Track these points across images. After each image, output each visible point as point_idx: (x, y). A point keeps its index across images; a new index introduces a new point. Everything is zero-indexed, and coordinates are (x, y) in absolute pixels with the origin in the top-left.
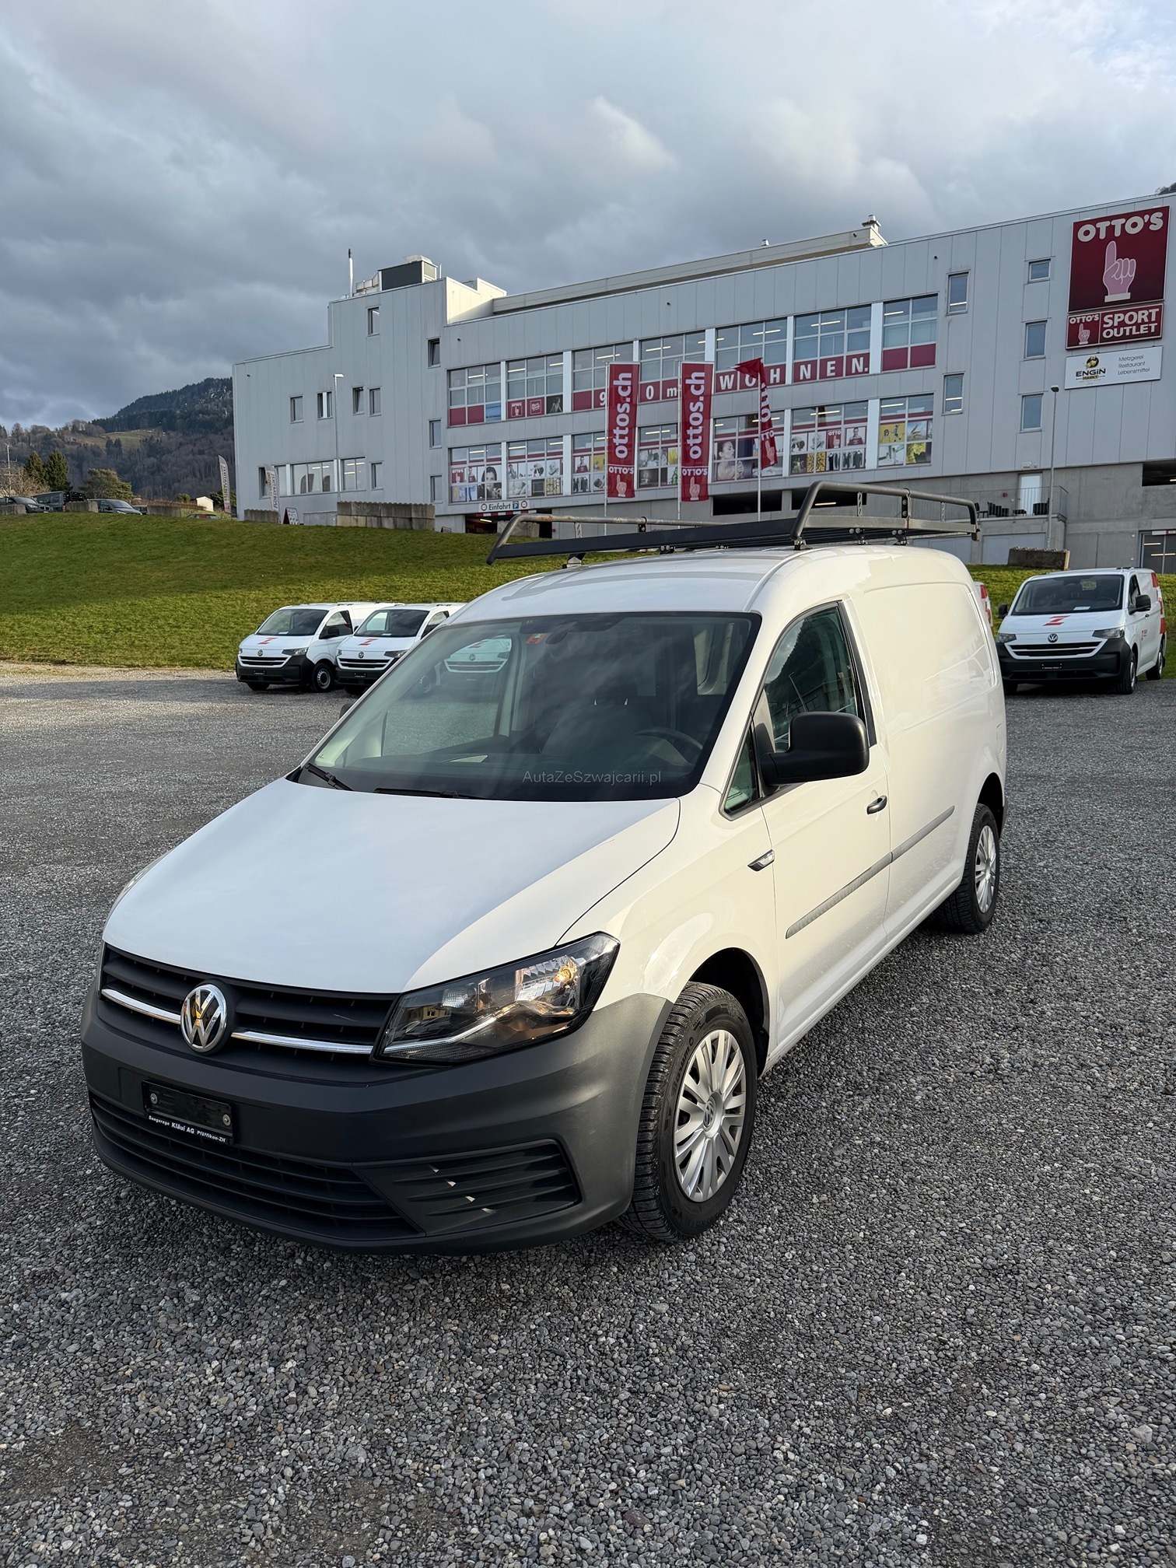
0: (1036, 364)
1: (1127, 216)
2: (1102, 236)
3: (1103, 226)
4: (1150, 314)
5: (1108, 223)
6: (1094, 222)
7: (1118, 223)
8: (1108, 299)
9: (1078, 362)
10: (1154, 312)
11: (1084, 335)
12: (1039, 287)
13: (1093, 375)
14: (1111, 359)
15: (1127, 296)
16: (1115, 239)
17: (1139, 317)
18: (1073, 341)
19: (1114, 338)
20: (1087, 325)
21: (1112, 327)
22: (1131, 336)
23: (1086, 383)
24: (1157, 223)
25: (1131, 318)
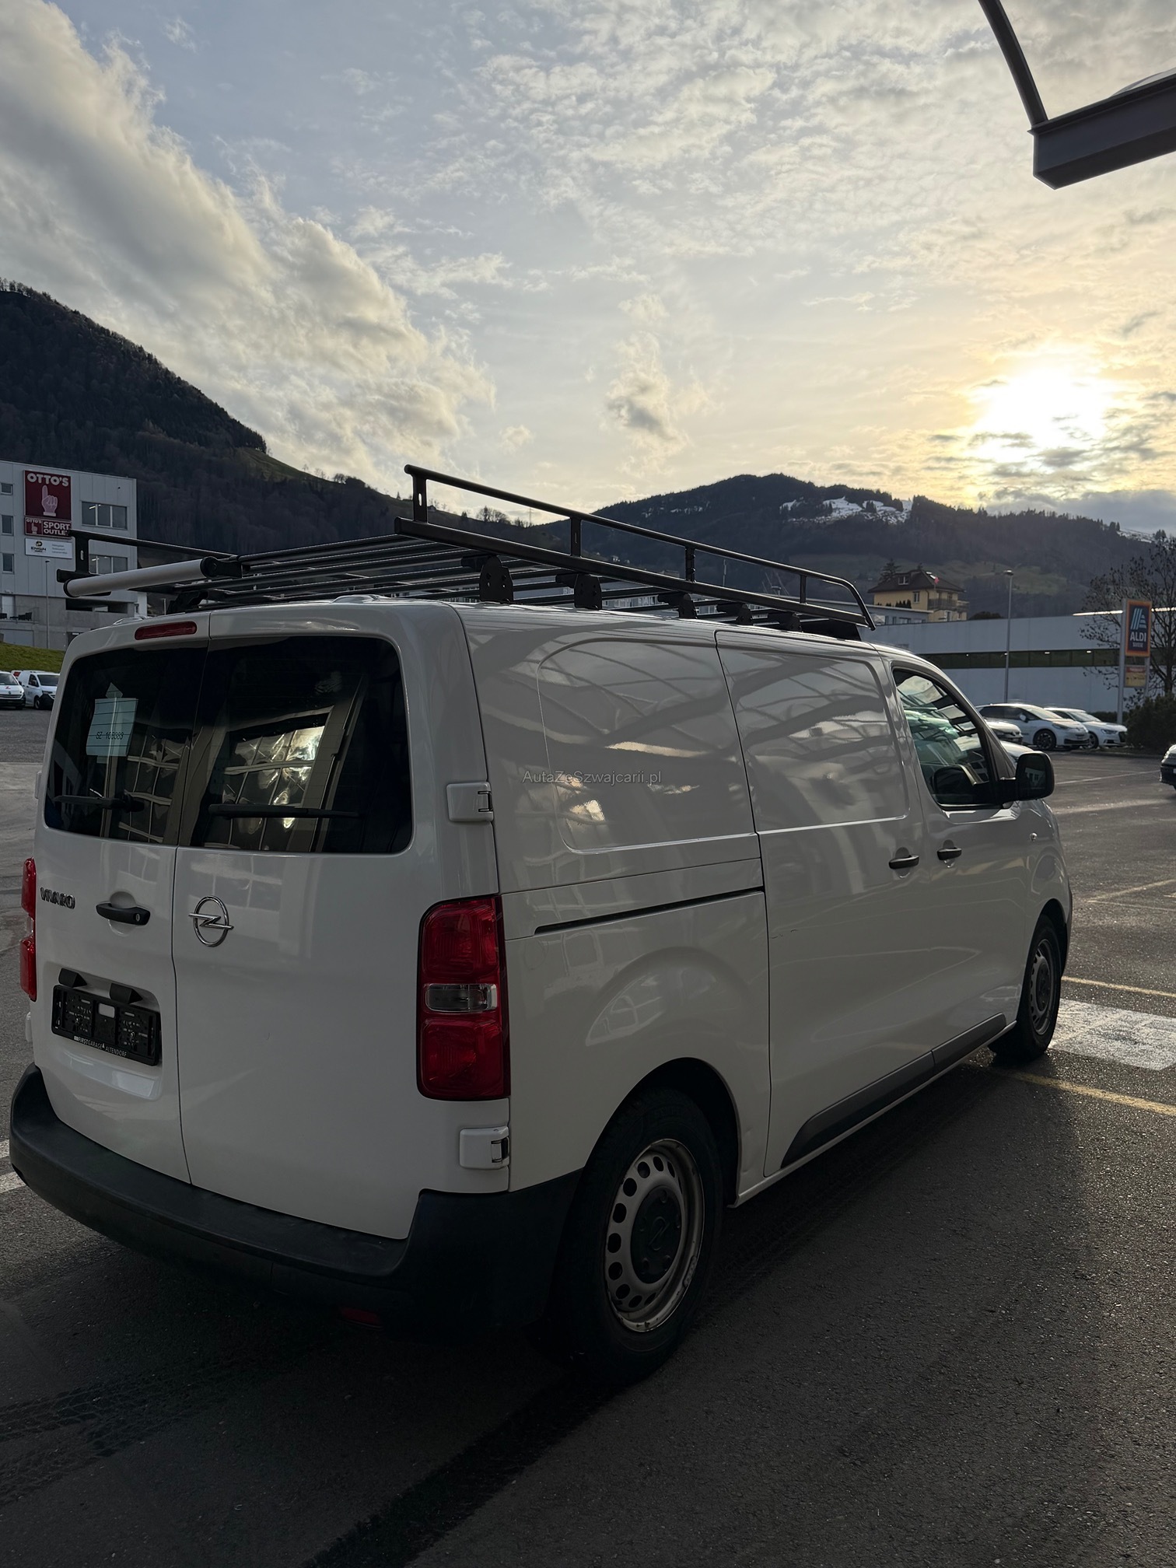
0: (7, 538)
1: (52, 475)
2: (40, 481)
3: (40, 476)
4: (65, 527)
5: (42, 476)
6: (35, 473)
7: (47, 477)
8: (45, 514)
9: (31, 542)
10: (68, 525)
11: (34, 529)
12: (7, 497)
13: (40, 550)
14: (47, 544)
15: (55, 515)
16: (47, 485)
17: (61, 526)
18: (28, 530)
19: (49, 534)
20: (36, 525)
21: (48, 528)
22: (57, 535)
23: (36, 554)
24: (66, 484)
25: (57, 526)
